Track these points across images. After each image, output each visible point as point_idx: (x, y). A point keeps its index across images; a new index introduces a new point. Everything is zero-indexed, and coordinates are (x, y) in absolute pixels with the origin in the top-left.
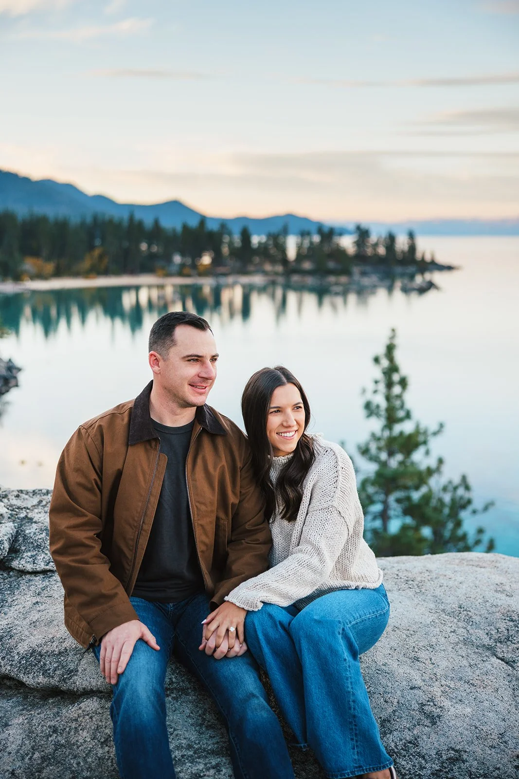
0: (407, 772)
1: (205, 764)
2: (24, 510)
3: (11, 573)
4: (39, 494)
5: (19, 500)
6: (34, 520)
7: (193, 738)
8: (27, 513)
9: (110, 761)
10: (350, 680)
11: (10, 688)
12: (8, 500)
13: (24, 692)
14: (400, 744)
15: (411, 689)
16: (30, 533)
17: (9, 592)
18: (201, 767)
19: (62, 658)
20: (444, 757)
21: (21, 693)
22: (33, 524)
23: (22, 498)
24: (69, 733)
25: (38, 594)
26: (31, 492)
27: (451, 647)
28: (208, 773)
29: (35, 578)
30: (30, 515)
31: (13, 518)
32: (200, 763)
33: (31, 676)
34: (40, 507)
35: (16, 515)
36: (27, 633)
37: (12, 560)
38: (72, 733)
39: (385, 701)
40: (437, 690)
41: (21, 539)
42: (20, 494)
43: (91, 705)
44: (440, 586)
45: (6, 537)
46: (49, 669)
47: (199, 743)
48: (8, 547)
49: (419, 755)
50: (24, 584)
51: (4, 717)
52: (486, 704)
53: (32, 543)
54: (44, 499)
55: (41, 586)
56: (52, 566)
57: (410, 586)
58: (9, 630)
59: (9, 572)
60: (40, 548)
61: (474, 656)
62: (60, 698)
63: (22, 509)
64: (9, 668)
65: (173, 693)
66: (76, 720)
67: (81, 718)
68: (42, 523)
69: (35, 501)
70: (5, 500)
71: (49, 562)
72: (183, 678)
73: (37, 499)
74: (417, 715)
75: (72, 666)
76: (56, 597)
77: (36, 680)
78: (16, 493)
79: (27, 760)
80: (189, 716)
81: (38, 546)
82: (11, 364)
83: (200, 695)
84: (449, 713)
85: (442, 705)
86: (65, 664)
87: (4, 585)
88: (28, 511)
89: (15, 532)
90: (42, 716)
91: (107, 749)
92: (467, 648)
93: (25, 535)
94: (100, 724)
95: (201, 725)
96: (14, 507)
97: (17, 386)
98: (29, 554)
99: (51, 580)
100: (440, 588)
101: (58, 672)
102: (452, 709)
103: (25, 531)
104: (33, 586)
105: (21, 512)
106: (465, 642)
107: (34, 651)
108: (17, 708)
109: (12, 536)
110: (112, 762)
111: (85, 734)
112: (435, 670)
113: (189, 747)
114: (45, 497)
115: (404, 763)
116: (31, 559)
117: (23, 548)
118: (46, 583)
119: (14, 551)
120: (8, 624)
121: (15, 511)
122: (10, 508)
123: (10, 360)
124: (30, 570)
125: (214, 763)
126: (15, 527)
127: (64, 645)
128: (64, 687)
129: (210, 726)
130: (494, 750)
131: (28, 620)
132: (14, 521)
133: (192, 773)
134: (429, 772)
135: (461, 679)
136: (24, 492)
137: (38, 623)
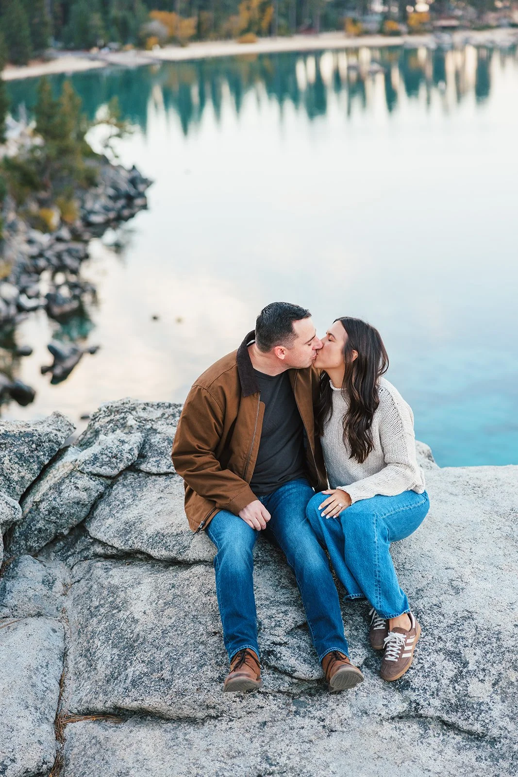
0: (428, 624)
1: (277, 610)
2: (150, 421)
3: (140, 474)
4: (162, 407)
5: (145, 413)
6: (158, 431)
7: (270, 594)
8: (152, 424)
9: (211, 605)
10: (377, 556)
11: (141, 560)
12: (137, 412)
13: (152, 563)
14: (427, 606)
15: (446, 569)
16: (155, 442)
17: (139, 489)
18: (274, 611)
19: (179, 538)
20: (459, 616)
21: (149, 564)
22: (157, 434)
23: (148, 410)
24: (183, 588)
25: (162, 491)
26: (156, 405)
27: (493, 540)
28: (278, 615)
29: (159, 479)
30: (154, 427)
31: (141, 429)
32: (273, 609)
33: (156, 550)
34: (163, 419)
35: (144, 426)
36: (153, 520)
37: (141, 464)
38: (185, 588)
39: (422, 577)
40: (467, 571)
41: (147, 447)
42: (146, 407)
43: (199, 569)
44: (502, 492)
45: (135, 445)
46: (169, 546)
47: (274, 597)
48: (137, 453)
49: (440, 613)
50: (150, 483)
51: (138, 578)
52: (507, 582)
53: (157, 450)
54: (167, 412)
55: (164, 485)
56: (172, 469)
57: (475, 492)
58: (140, 517)
59: (139, 473)
60: (163, 455)
61: (511, 548)
62: (177, 566)
63: (148, 421)
64: (140, 544)
65: (258, 564)
66: (188, 579)
67: (192, 578)
68: (165, 434)
69: (159, 413)
70: (134, 413)
71: (170, 466)
72: (267, 554)
73: (160, 411)
74: (445, 587)
75: (186, 544)
76: (175, 494)
77: (160, 553)
78: (142, 406)
79: (154, 605)
80: (269, 579)
81: (162, 453)
82: (134, 174)
83: (278, 566)
84: (472, 587)
85: (468, 581)
86: (181, 542)
87: (135, 483)
88: (153, 423)
89: (142, 441)
90: (165, 577)
91: (209, 598)
92: (507, 542)
93: (151, 444)
94: (205, 582)
95: (277, 586)
96: (142, 419)
97: (145, 207)
98: (154, 459)
99: (172, 480)
100: (501, 494)
101: (175, 548)
102: (476, 585)
103: (150, 440)
104: (157, 485)
105: (147, 423)
106: (507, 537)
107: (158, 533)
108: (147, 573)
109: (140, 444)
110: (212, 606)
111: (194, 588)
112: (472, 556)
113: (267, 599)
114: (167, 410)
115: (427, 618)
116: (156, 464)
117: (150, 454)
118: (168, 483)
119: (142, 456)
120: (139, 513)
121: (142, 423)
122: (138, 420)
123: (134, 167)
124: (155, 472)
125: (283, 610)
126: (142, 436)
127: (181, 529)
128: (180, 558)
129: (284, 587)
130: (500, 613)
131: (153, 510)
132: (141, 431)
133: (267, 615)
134: (445, 625)
135: (492, 564)
136: (150, 405)
137: (161, 513)
